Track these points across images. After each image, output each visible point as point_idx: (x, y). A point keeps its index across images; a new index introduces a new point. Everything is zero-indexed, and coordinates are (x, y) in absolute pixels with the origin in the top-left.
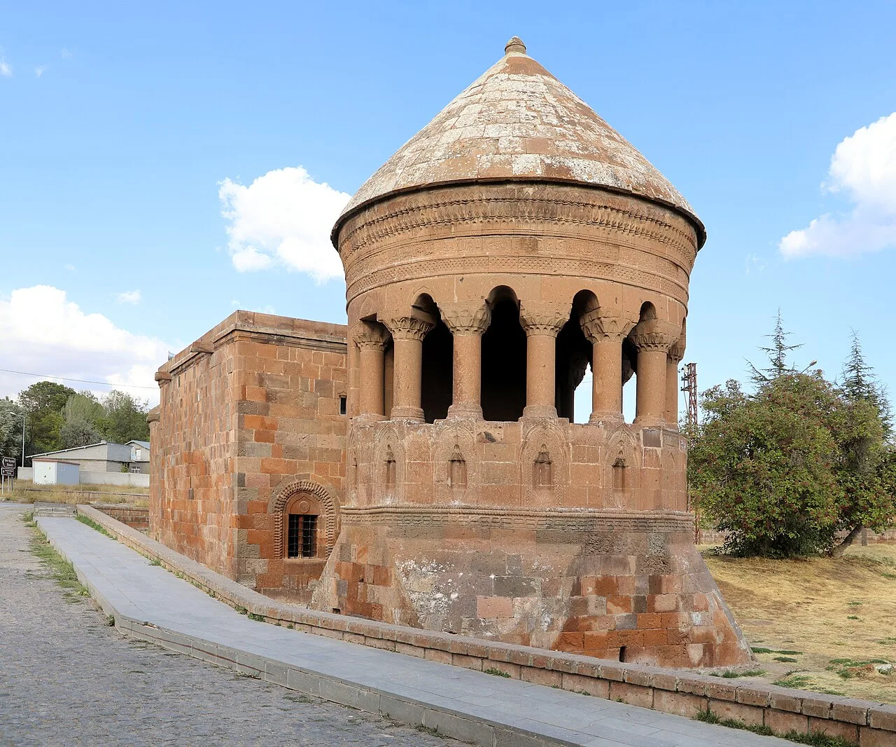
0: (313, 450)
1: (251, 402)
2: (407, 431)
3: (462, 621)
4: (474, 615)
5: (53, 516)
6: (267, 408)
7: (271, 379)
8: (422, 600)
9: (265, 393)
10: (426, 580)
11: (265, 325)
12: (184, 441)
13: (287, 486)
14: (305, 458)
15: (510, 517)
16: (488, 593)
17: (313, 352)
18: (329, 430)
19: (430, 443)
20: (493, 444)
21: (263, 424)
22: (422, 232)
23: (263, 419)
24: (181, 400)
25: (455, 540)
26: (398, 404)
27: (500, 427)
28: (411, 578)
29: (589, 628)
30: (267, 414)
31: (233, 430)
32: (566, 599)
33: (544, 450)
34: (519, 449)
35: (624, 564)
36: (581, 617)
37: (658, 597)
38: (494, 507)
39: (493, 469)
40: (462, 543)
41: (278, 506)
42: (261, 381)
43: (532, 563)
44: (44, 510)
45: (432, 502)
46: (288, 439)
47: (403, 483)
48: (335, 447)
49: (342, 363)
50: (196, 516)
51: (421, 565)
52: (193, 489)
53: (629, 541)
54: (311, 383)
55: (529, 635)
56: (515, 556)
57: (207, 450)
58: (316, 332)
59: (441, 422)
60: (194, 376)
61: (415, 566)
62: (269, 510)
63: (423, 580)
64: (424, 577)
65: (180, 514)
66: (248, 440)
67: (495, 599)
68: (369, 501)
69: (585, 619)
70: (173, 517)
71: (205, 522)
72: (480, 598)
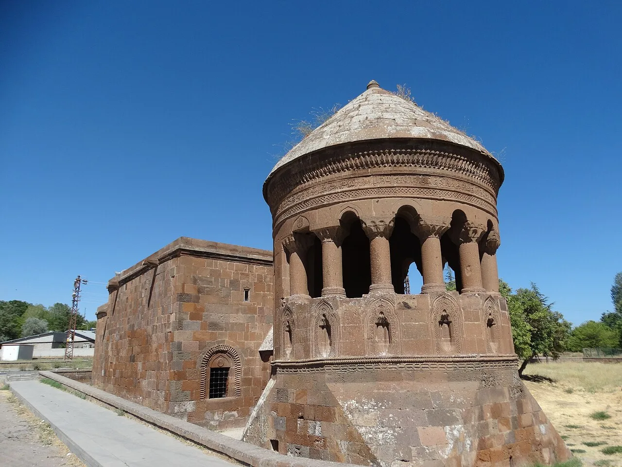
0: (227, 324)
1: (188, 295)
2: (340, 304)
3: (411, 450)
4: (419, 444)
5: (20, 380)
6: (198, 298)
7: (201, 279)
8: (370, 433)
9: (197, 288)
10: (369, 416)
11: (198, 246)
12: (128, 323)
13: (210, 349)
14: (222, 329)
15: (427, 363)
16: (424, 425)
17: (228, 263)
18: (237, 311)
19: (360, 311)
20: (409, 310)
21: (195, 309)
22: (347, 173)
23: (195, 305)
24: (127, 298)
25: (387, 383)
26: (329, 286)
27: (414, 298)
28: (356, 415)
29: (492, 446)
30: (198, 302)
31: (174, 314)
32: (477, 423)
33: (444, 314)
34: (428, 313)
35: (501, 393)
36: (486, 437)
37: (523, 416)
38: (416, 356)
39: (411, 328)
40: (393, 384)
41: (203, 362)
42: (195, 281)
43: (449, 398)
44: (15, 377)
45: (365, 354)
46: (211, 317)
47: (338, 341)
48: (242, 322)
49: (246, 270)
50: (136, 373)
51: (362, 404)
52: (134, 355)
53: (503, 376)
54: (227, 282)
55: (460, 457)
56: (436, 393)
57: (149, 328)
58: (231, 250)
59: (368, 296)
60: (140, 282)
61: (357, 405)
62: (197, 366)
63: (366, 416)
64: (367, 414)
65: (121, 373)
66: (185, 320)
67: (431, 429)
68: (307, 355)
69: (489, 439)
70: (114, 374)
71: (143, 377)
72: (420, 429)
